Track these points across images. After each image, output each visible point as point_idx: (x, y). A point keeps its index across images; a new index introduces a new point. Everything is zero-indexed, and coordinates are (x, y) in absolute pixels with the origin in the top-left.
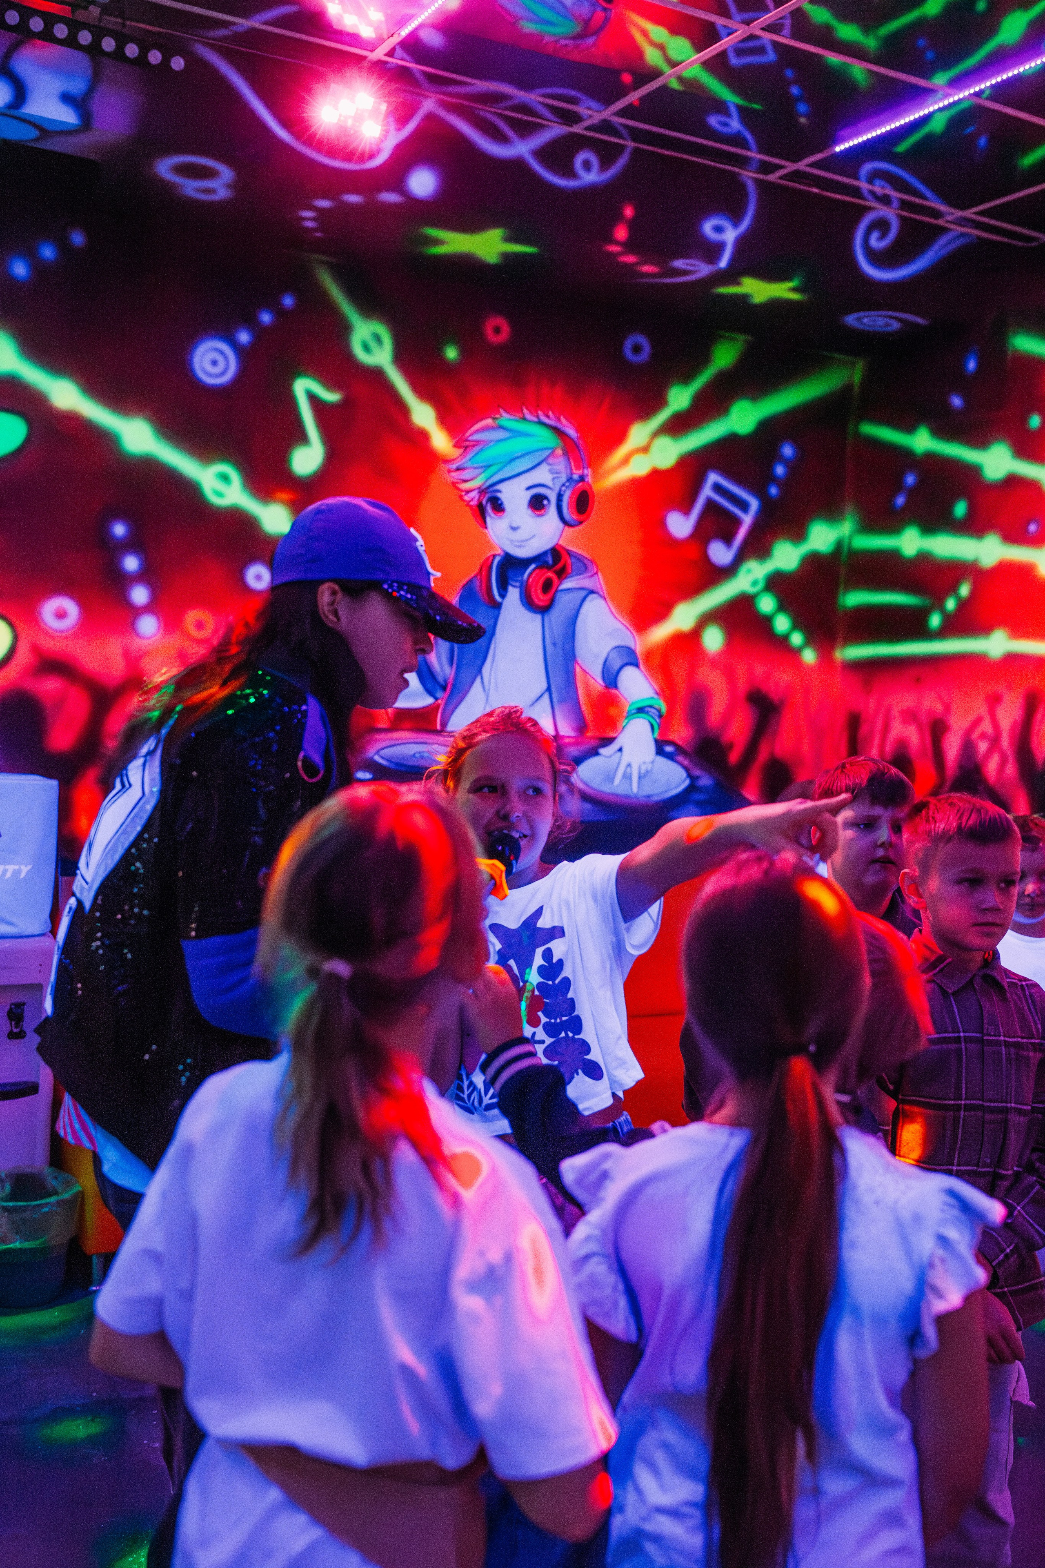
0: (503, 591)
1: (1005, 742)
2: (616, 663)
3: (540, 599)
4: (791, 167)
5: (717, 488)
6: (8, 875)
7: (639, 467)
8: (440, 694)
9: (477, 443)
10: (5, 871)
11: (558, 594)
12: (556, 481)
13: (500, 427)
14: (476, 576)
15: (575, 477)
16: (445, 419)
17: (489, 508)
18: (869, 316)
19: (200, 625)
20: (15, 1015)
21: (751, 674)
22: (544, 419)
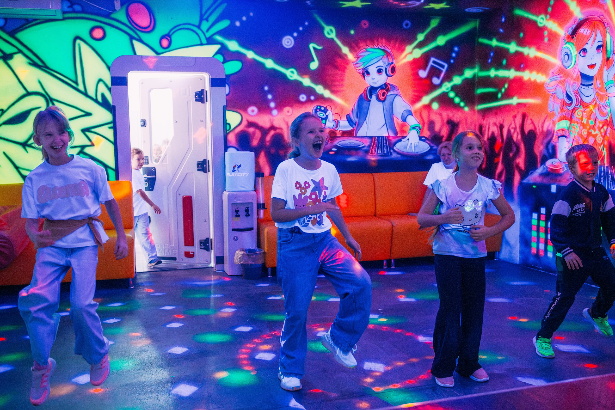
0: (371, 96)
1: (518, 129)
2: (406, 115)
3: (382, 98)
5: (434, 62)
6: (243, 176)
7: (410, 58)
8: (354, 126)
9: (361, 56)
10: (243, 175)
11: (387, 97)
12: (384, 65)
13: (367, 51)
14: (363, 93)
15: (390, 63)
16: (351, 51)
17: (366, 74)
18: (472, 9)
19: (288, 112)
20: (247, 210)
21: (448, 116)
22: (380, 47)
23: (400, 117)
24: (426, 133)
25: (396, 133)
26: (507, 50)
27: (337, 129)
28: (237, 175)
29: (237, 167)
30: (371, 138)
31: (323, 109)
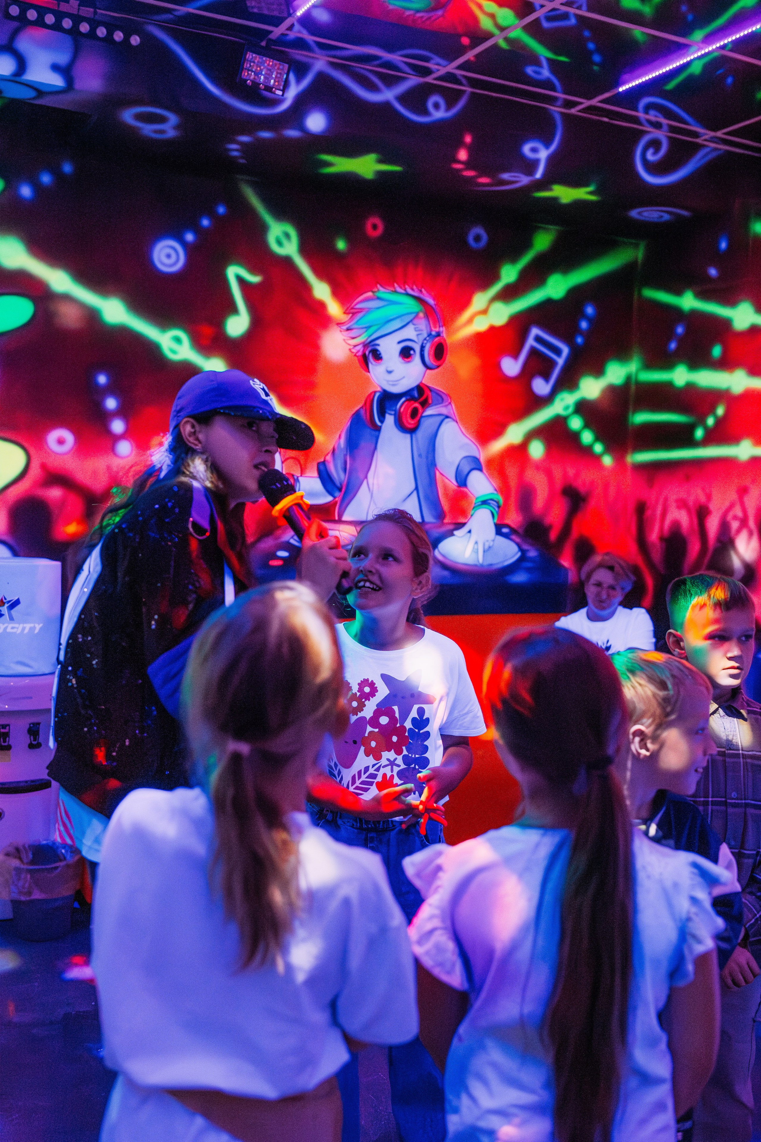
0: (382, 418)
1: (751, 521)
2: (466, 469)
3: (410, 424)
4: (587, 103)
5: (538, 339)
6: (26, 631)
7: (481, 325)
8: (337, 494)
9: (361, 310)
10: (24, 628)
11: (423, 420)
12: (419, 336)
13: (378, 298)
14: (362, 407)
15: (434, 333)
16: (337, 293)
17: (371, 358)
18: (647, 211)
20: (34, 731)
21: (565, 474)
22: (410, 291)
23: (451, 474)
24: (513, 518)
25: (441, 515)
26: (725, 324)
28: (6, 628)
29: (6, 605)
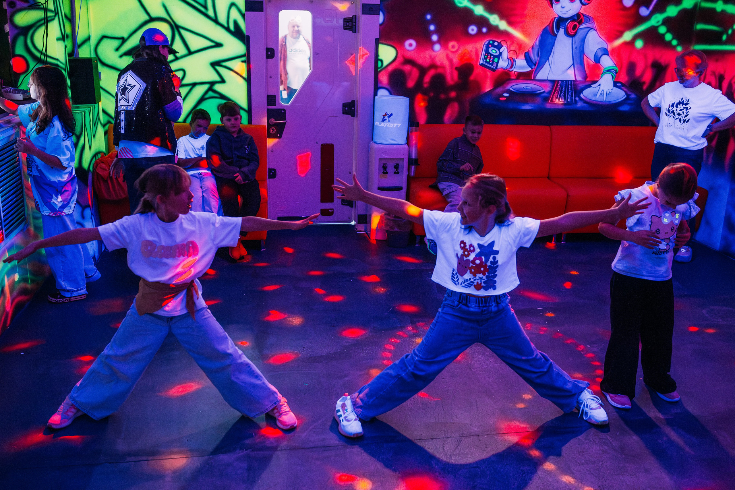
0: (558, 30)
2: (600, 54)
3: (572, 33)
6: (395, 126)
8: (533, 67)
10: (394, 125)
11: (579, 30)
14: (548, 25)
17: (554, 1)
19: (453, 47)
20: (396, 167)
21: (654, 56)
23: (592, 57)
24: (624, 78)
25: (585, 77)
27: (511, 70)
28: (387, 125)
29: (387, 116)
30: (553, 82)
31: (496, 44)
